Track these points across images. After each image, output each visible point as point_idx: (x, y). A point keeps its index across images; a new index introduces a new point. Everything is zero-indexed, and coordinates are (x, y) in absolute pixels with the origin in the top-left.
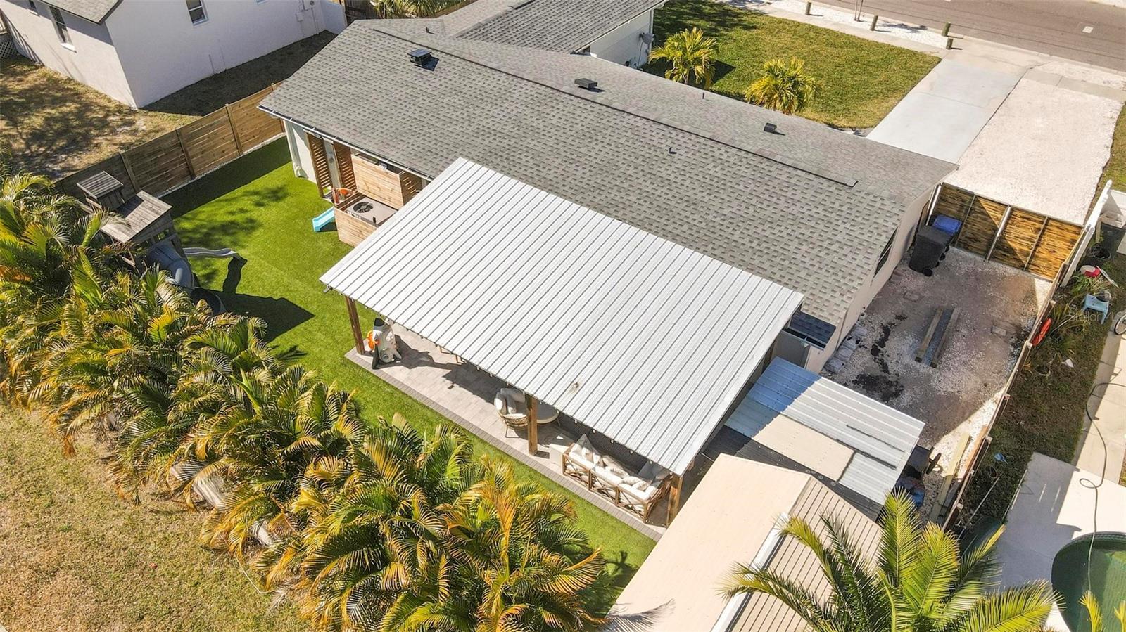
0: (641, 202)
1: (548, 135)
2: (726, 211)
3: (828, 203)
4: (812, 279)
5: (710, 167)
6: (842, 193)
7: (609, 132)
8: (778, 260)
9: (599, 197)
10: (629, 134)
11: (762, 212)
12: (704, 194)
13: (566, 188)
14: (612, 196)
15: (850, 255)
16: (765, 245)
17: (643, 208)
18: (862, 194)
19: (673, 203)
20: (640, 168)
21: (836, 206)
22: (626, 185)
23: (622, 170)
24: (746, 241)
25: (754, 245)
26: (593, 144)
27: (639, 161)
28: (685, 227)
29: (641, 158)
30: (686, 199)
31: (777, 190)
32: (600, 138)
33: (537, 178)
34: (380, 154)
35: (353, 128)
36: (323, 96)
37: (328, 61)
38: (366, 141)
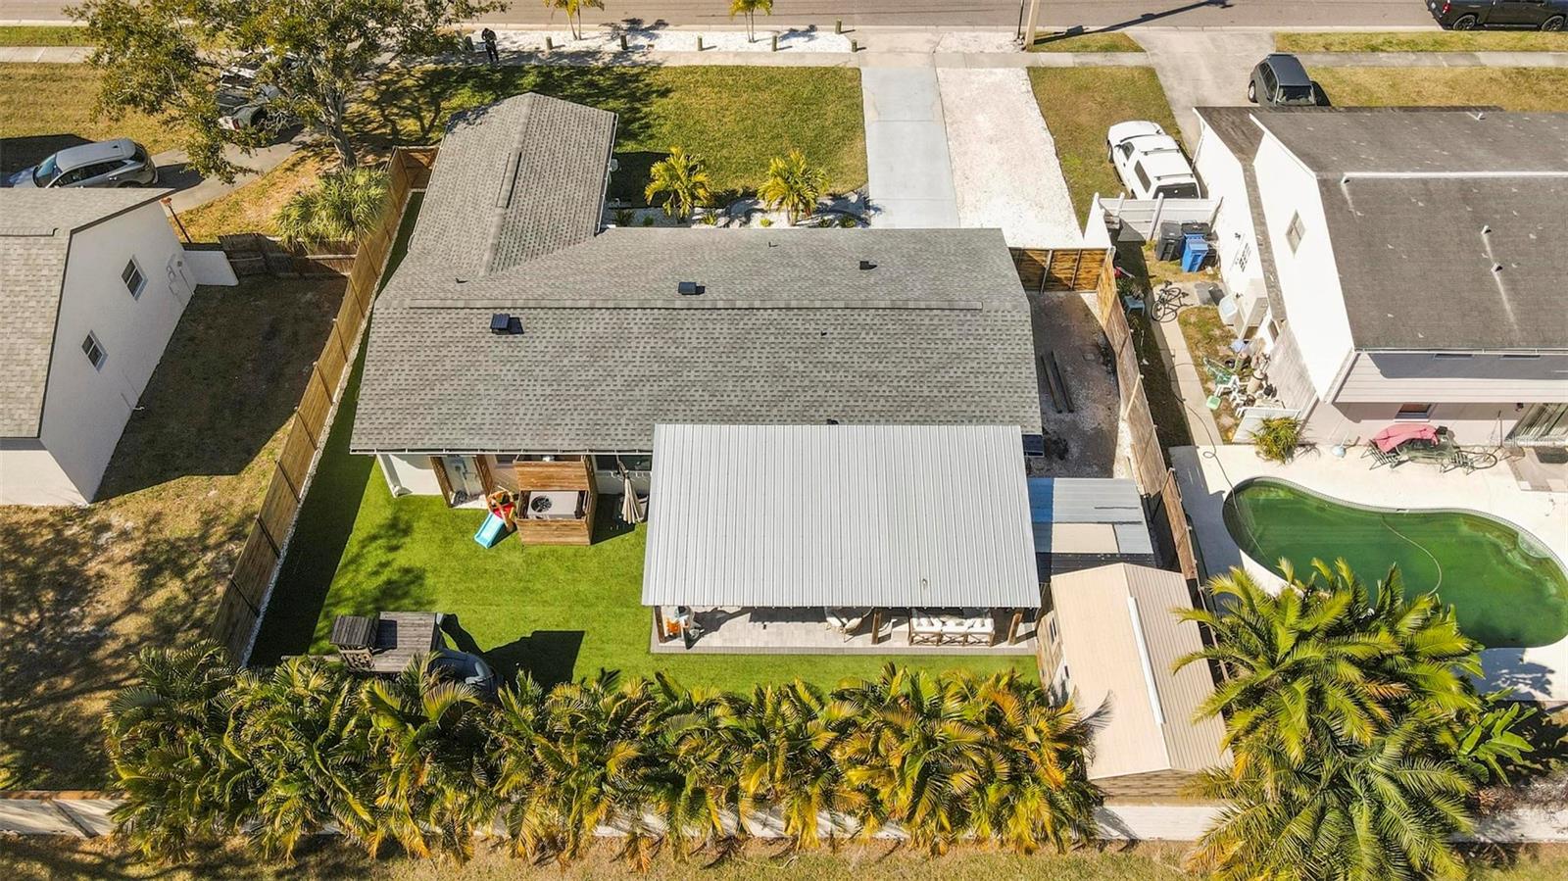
0: (830, 393)
1: (700, 360)
2: (904, 372)
3: (973, 332)
4: (1002, 403)
5: (863, 335)
6: (978, 317)
7: (753, 335)
8: (969, 399)
9: (792, 405)
10: (773, 330)
11: (931, 361)
12: (876, 364)
13: (758, 408)
14: (802, 398)
15: (1016, 371)
16: (951, 390)
17: (837, 399)
18: (993, 313)
19: (857, 383)
20: (807, 361)
21: (981, 331)
22: (806, 383)
23: (793, 369)
24: (936, 392)
25: (944, 393)
26: (748, 354)
27: (801, 354)
28: (882, 401)
29: (801, 351)
30: (864, 374)
31: (929, 336)
32: (750, 344)
33: (723, 408)
34: (546, 448)
35: (490, 432)
36: (421, 410)
37: (388, 367)
38: (519, 441)
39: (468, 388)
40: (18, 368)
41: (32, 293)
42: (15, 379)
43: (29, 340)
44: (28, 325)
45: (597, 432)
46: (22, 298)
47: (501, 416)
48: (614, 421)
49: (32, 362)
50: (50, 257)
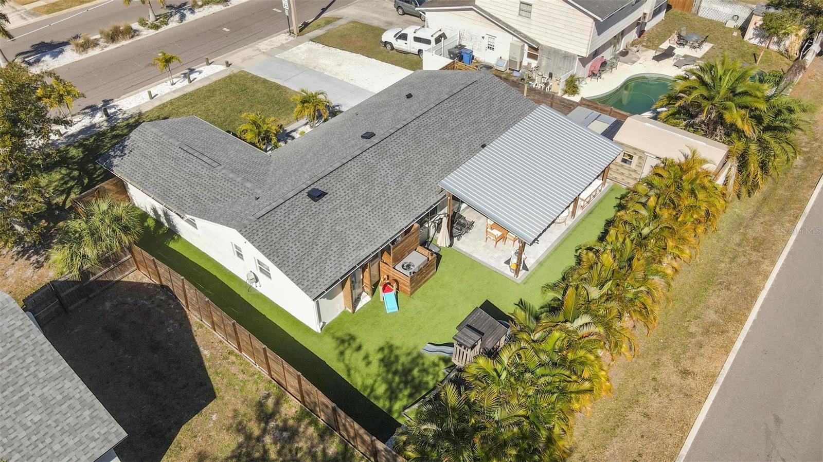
7: (418, 135)
9: (463, 149)
12: (470, 118)
30: (471, 123)
32: (421, 139)
33: (443, 167)
34: (399, 230)
35: (367, 242)
36: (324, 257)
37: (282, 252)
38: (384, 237)
39: (333, 232)
40: (63, 407)
41: (22, 354)
42: (69, 415)
43: (53, 384)
44: (41, 375)
45: (410, 210)
46: (16, 363)
47: (363, 233)
48: (411, 201)
49: (71, 395)
50: (12, 323)
